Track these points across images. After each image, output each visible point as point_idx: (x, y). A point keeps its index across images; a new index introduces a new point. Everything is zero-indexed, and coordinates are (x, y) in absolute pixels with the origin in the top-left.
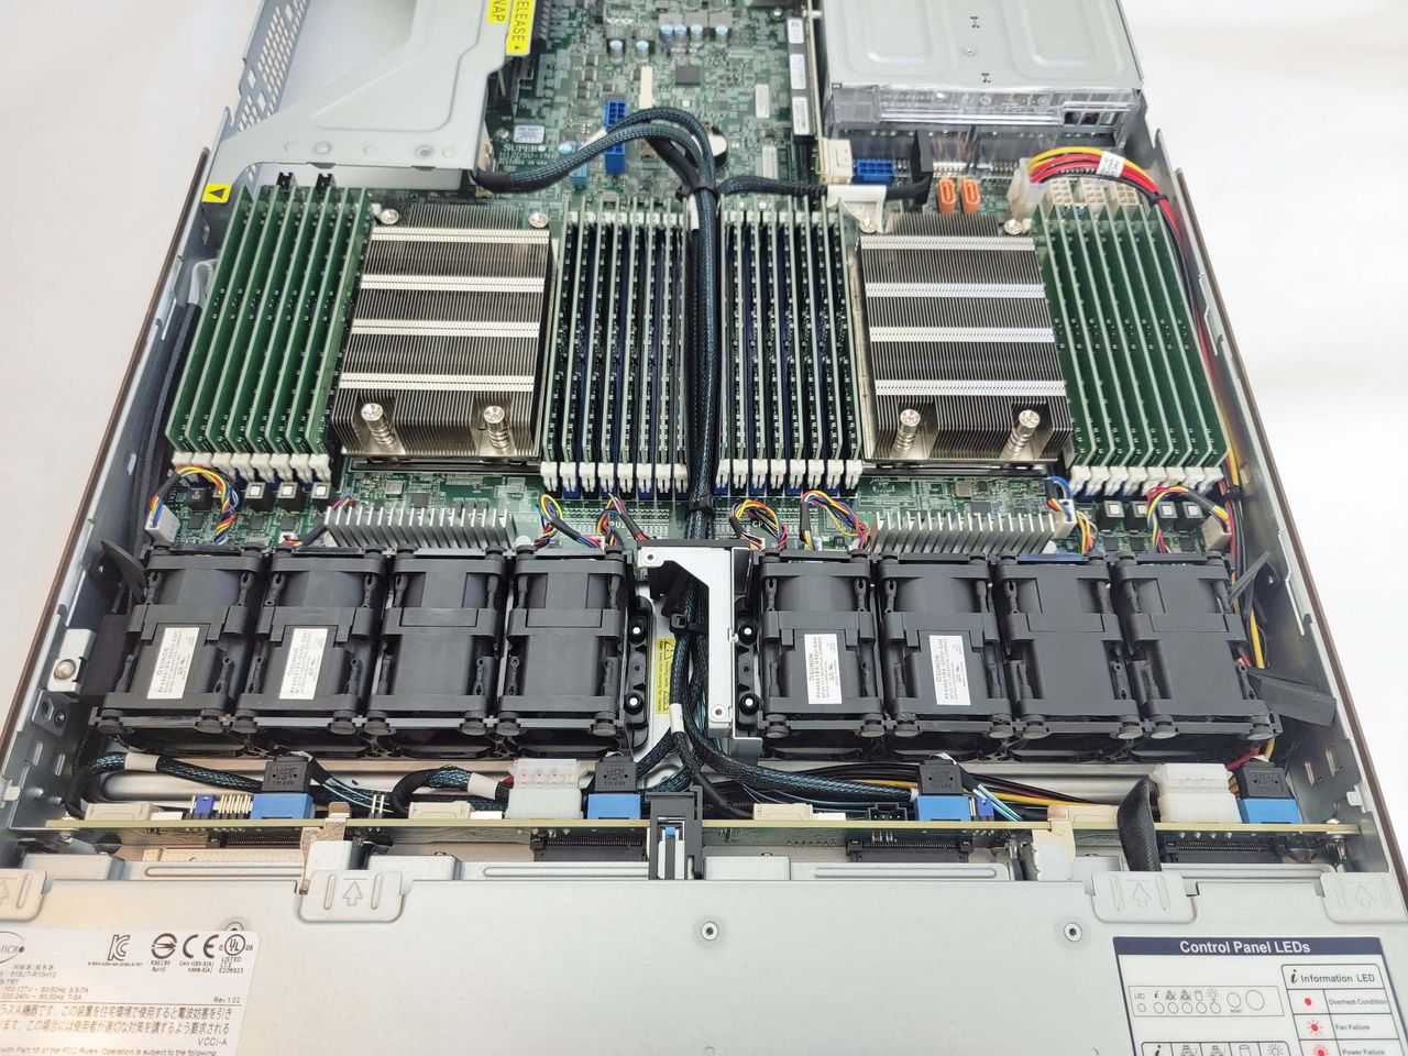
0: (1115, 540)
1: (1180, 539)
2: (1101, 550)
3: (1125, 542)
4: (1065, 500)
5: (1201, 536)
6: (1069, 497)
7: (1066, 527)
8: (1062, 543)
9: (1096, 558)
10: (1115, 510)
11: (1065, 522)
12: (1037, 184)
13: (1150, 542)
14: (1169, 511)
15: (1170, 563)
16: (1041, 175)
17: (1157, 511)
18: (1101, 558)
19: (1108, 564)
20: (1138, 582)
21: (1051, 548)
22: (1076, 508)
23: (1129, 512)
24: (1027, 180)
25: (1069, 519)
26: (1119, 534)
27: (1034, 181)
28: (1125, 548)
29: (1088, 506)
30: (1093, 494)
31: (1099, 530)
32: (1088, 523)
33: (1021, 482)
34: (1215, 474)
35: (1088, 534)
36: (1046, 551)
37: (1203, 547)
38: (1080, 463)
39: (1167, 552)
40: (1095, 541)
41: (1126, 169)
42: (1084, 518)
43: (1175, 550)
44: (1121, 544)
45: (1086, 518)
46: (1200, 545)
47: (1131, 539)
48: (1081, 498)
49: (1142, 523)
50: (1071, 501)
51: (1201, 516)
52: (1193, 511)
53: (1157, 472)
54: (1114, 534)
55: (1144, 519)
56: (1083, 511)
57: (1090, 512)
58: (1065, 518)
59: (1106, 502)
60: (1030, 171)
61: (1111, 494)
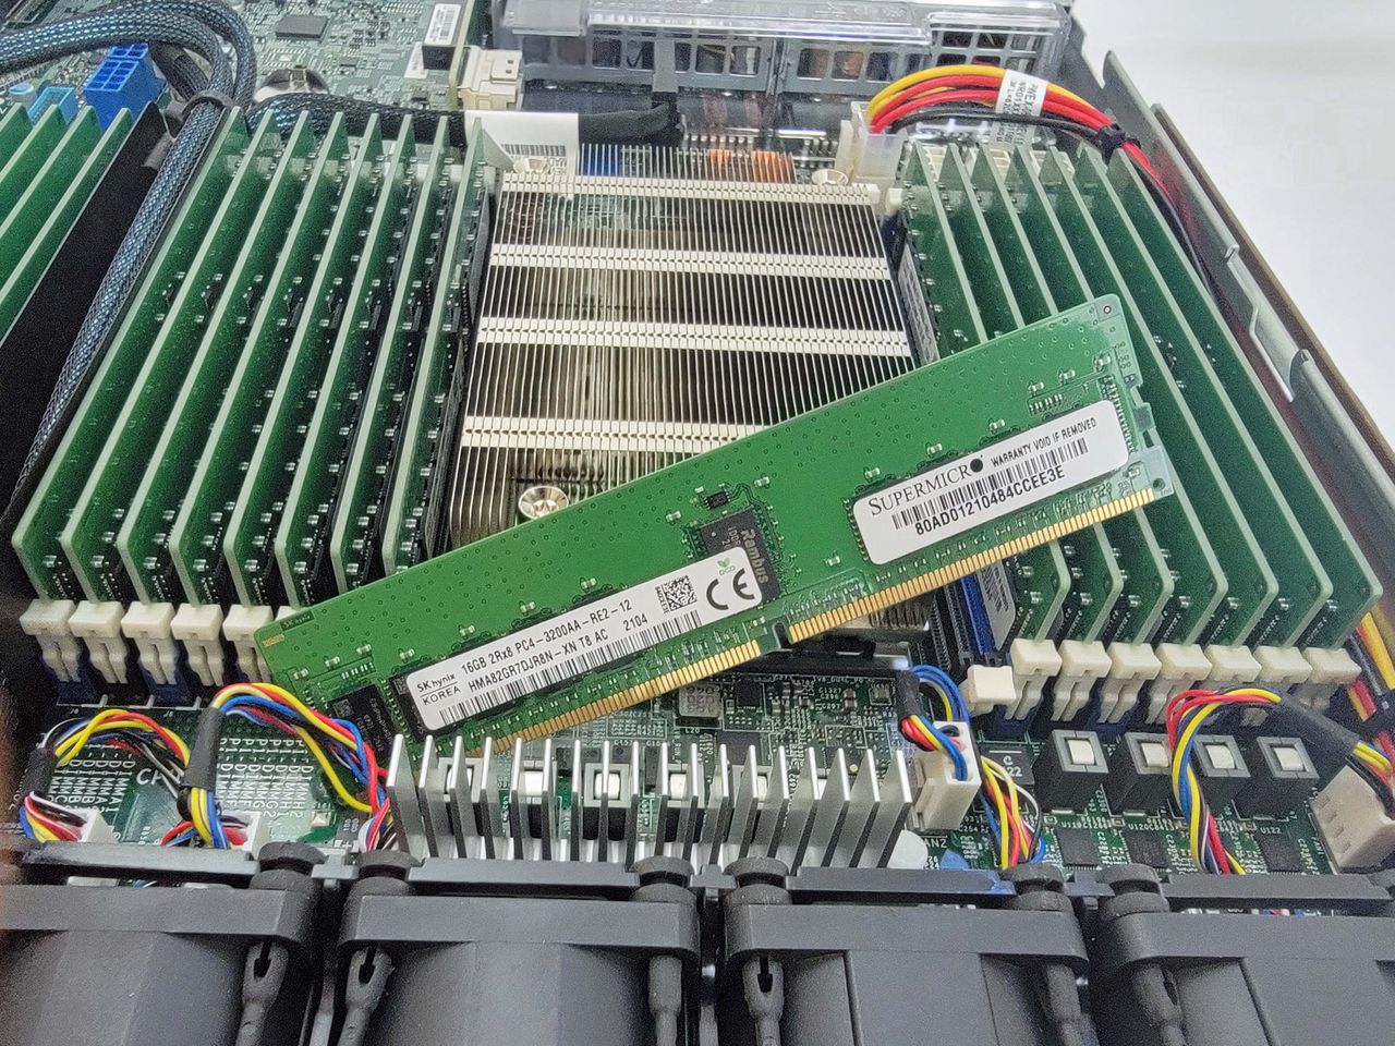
0: (1088, 835)
1: (1258, 836)
2: (1052, 861)
3: (1112, 841)
4: (950, 723)
5: (1312, 830)
6: (958, 717)
7: (953, 796)
8: (941, 840)
9: (1039, 884)
10: (1083, 753)
11: (951, 781)
12: (883, 135)
13: (1186, 844)
14: (1224, 758)
15: (1245, 905)
16: (892, 121)
17: (1193, 758)
18: (1054, 886)
19: (1077, 903)
20: (1177, 969)
21: (910, 853)
22: (980, 750)
23: (1119, 760)
24: (864, 132)
25: (961, 773)
26: (1098, 821)
27: (877, 130)
28: (1114, 858)
29: (1014, 747)
30: (1022, 716)
31: (1045, 810)
32: (1013, 788)
33: (844, 686)
34: (1334, 663)
35: (1014, 820)
36: (897, 861)
37: (1323, 862)
38: (1031, 633)
39: (1233, 871)
40: (1033, 838)
41: (1049, 97)
42: (1006, 772)
43: (1248, 866)
44: (1104, 848)
45: (1007, 777)
46: (1313, 853)
47: (1127, 833)
48: (992, 726)
49: (1158, 793)
50: (964, 727)
51: (1312, 772)
52: (1291, 760)
53: (1184, 658)
54: (1085, 820)
55: (1162, 780)
56: (999, 759)
57: (1017, 760)
58: (948, 771)
59: (1059, 735)
60: (870, 119)
61: (1068, 717)
